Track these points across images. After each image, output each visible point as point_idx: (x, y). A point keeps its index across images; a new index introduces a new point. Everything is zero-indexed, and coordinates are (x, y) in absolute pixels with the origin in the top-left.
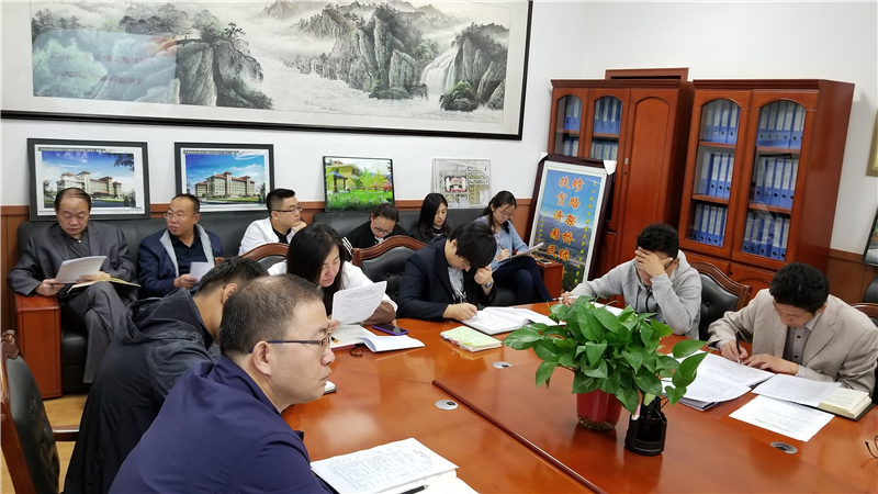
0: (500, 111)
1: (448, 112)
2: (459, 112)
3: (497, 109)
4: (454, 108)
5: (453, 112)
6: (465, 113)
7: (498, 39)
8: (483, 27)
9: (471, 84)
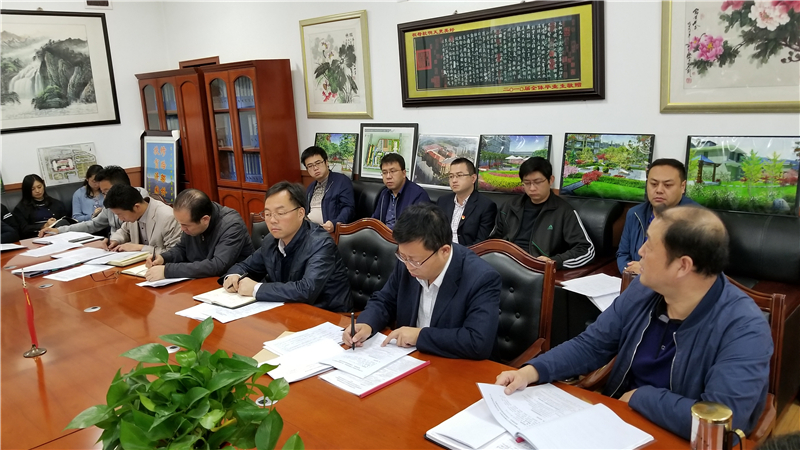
0: (94, 104)
1: (43, 111)
2: (53, 110)
3: (90, 102)
4: (49, 107)
5: (47, 111)
6: (60, 110)
7: (77, 49)
8: (61, 42)
9: (60, 86)
